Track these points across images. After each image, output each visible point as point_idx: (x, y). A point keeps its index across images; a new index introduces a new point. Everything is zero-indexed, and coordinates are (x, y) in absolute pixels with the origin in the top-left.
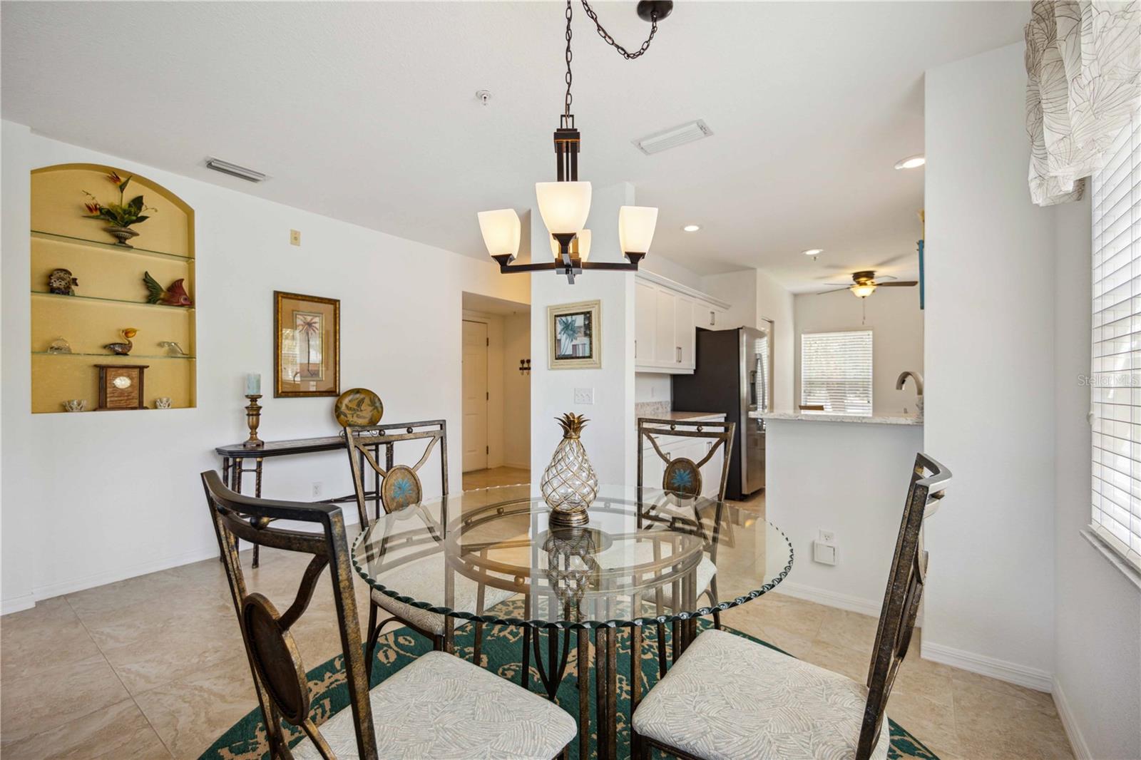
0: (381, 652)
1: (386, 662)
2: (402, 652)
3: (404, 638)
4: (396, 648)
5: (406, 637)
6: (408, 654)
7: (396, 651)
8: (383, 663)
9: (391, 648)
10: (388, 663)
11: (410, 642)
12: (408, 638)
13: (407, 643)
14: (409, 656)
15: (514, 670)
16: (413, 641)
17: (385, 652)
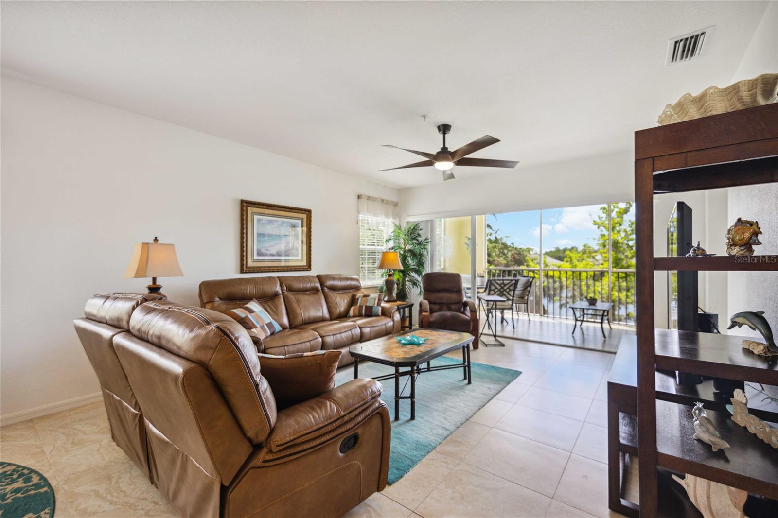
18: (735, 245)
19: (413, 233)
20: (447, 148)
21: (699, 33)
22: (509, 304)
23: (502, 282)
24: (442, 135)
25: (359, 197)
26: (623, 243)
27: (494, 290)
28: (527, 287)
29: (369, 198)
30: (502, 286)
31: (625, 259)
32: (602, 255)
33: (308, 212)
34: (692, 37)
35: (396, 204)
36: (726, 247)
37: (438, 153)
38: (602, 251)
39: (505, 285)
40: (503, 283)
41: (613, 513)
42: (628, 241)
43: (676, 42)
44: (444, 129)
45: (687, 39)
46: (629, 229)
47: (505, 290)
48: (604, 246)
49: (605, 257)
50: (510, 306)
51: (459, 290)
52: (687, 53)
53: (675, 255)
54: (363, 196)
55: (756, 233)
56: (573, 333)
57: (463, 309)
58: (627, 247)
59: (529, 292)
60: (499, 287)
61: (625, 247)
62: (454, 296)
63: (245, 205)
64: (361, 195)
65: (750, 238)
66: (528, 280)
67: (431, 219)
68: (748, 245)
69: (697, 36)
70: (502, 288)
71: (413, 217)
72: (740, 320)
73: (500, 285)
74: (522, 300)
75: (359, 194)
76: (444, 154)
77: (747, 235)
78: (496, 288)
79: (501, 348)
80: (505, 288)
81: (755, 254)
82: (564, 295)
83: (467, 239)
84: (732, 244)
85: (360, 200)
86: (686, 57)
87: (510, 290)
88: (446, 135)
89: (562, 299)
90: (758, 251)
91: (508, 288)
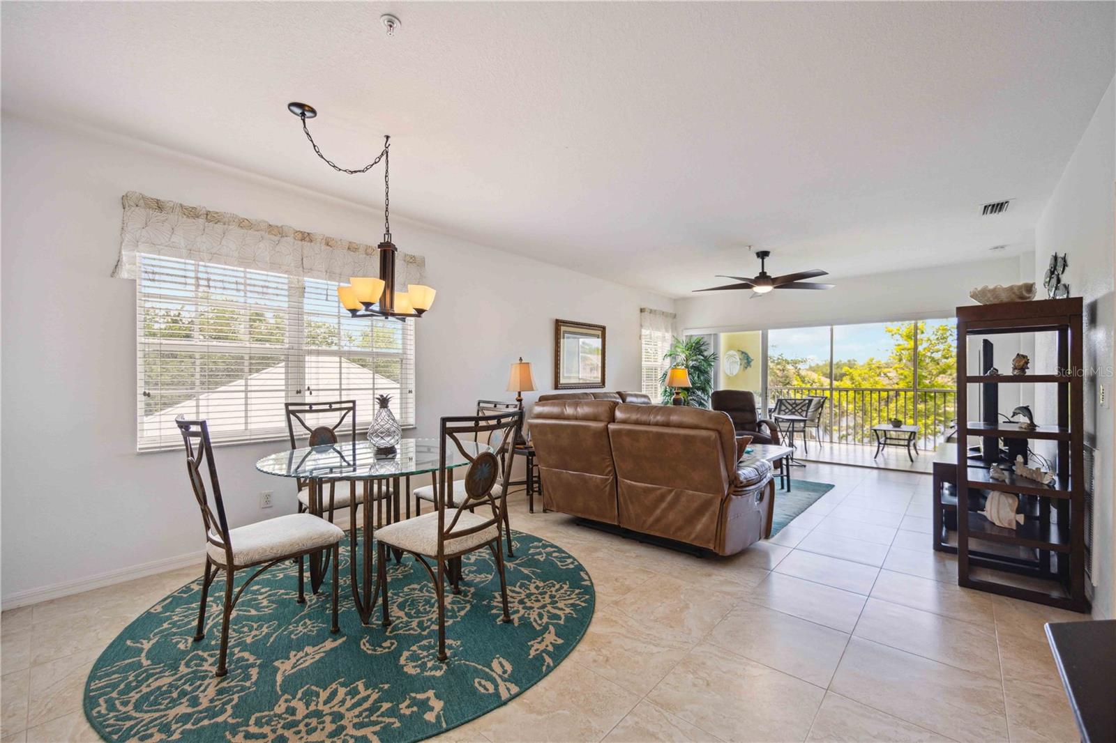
0: (509, 672)
1: (501, 659)
2: (487, 670)
3: (487, 690)
4: (494, 675)
5: (485, 691)
6: (480, 667)
7: (493, 671)
8: (504, 658)
9: (500, 676)
10: (498, 658)
11: (480, 684)
12: (482, 690)
13: (483, 682)
14: (479, 664)
15: (381, 647)
16: (477, 685)
17: (505, 672)
18: (1016, 369)
19: (697, 348)
20: (766, 273)
21: (1004, 202)
22: (800, 427)
23: (794, 401)
24: (761, 260)
25: (642, 310)
26: (925, 356)
27: (784, 411)
28: (819, 408)
29: (651, 311)
30: (794, 406)
31: (929, 377)
32: (897, 371)
33: (603, 329)
34: (998, 204)
35: (675, 316)
36: (1011, 370)
37: (757, 278)
38: (897, 365)
39: (797, 405)
40: (795, 403)
41: (938, 553)
42: (932, 353)
43: (985, 207)
44: (763, 255)
45: (994, 205)
46: (933, 338)
47: (797, 411)
48: (900, 360)
49: (902, 374)
50: (801, 429)
51: (752, 410)
52: (996, 209)
53: (982, 375)
54: (647, 310)
55: (1027, 363)
56: (875, 458)
57: (757, 430)
58: (931, 361)
59: (820, 414)
60: (790, 408)
61: (928, 360)
62: (748, 416)
63: (558, 324)
64: (644, 309)
65: (1023, 365)
66: (820, 400)
67: (715, 333)
68: (1023, 368)
69: (1002, 204)
70: (794, 408)
71: (696, 331)
72: (1018, 411)
73: (791, 405)
74: (813, 423)
75: (642, 307)
76: (763, 278)
77: (1022, 363)
78: (787, 408)
79: (803, 468)
80: (797, 408)
81: (1027, 374)
82: (844, 424)
83: (740, 353)
84: (1015, 368)
85: (643, 313)
86: (995, 212)
87: (803, 411)
88: (765, 260)
89: (842, 429)
90: (1028, 373)
91: (800, 408)
